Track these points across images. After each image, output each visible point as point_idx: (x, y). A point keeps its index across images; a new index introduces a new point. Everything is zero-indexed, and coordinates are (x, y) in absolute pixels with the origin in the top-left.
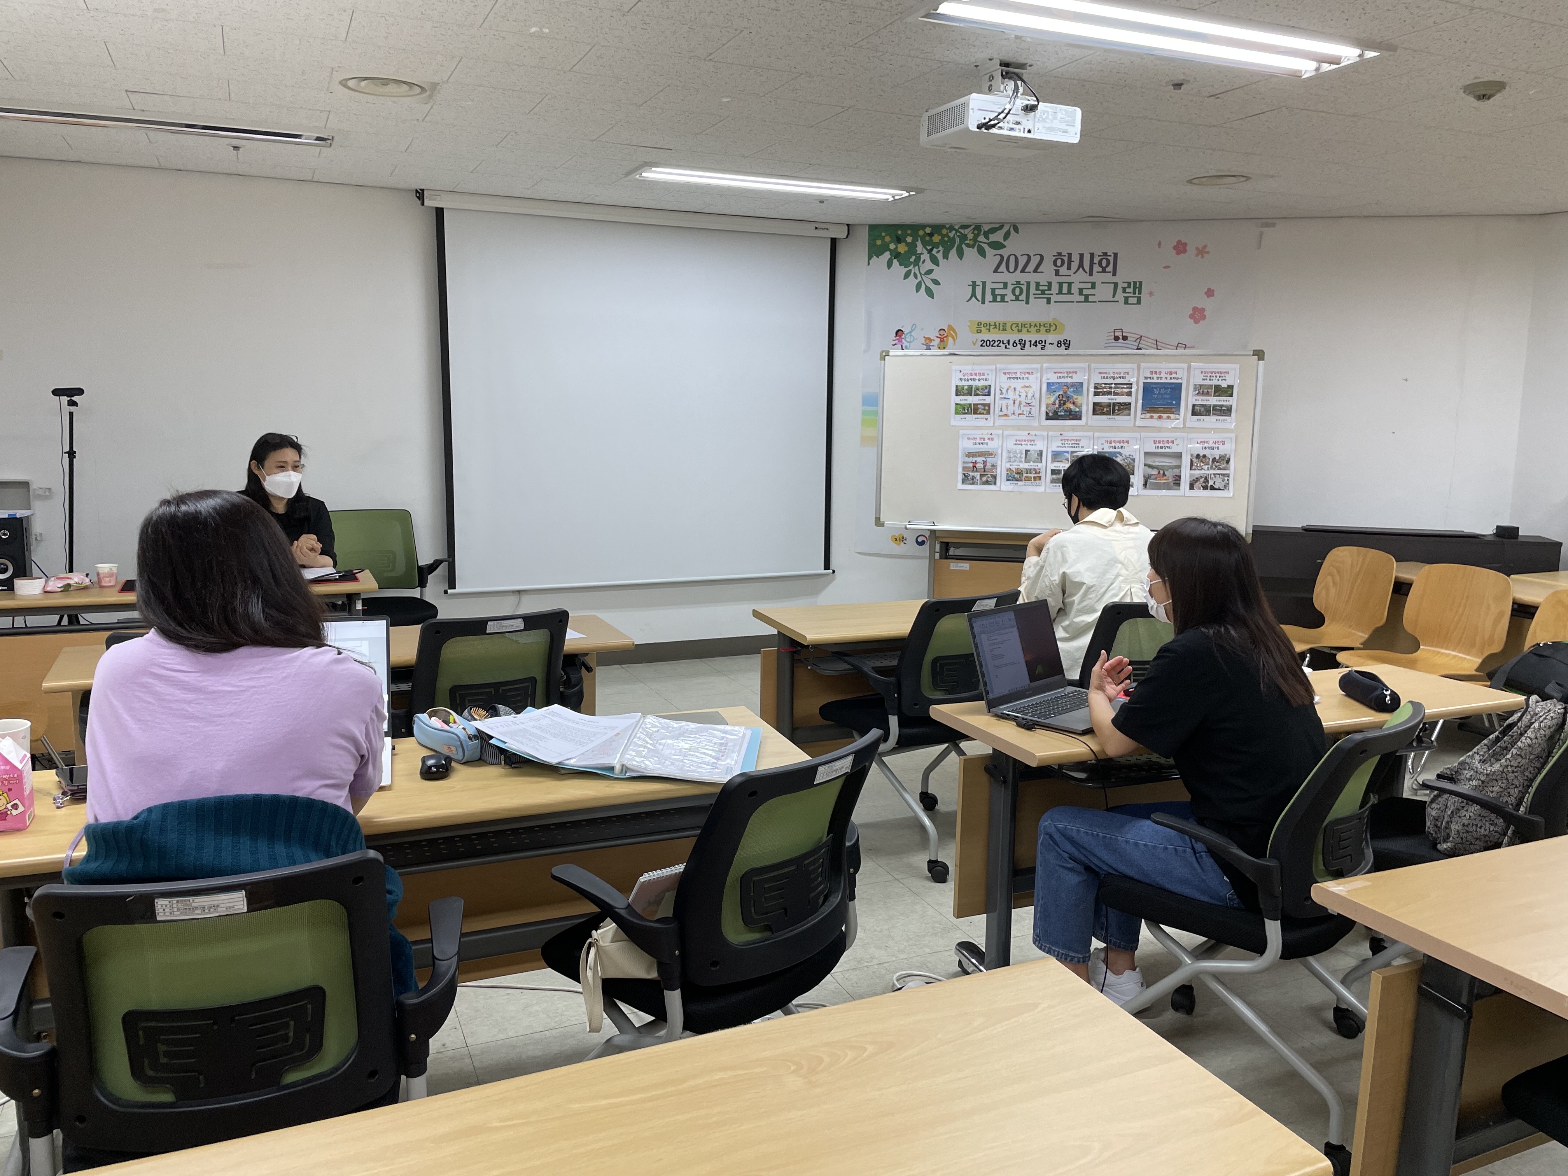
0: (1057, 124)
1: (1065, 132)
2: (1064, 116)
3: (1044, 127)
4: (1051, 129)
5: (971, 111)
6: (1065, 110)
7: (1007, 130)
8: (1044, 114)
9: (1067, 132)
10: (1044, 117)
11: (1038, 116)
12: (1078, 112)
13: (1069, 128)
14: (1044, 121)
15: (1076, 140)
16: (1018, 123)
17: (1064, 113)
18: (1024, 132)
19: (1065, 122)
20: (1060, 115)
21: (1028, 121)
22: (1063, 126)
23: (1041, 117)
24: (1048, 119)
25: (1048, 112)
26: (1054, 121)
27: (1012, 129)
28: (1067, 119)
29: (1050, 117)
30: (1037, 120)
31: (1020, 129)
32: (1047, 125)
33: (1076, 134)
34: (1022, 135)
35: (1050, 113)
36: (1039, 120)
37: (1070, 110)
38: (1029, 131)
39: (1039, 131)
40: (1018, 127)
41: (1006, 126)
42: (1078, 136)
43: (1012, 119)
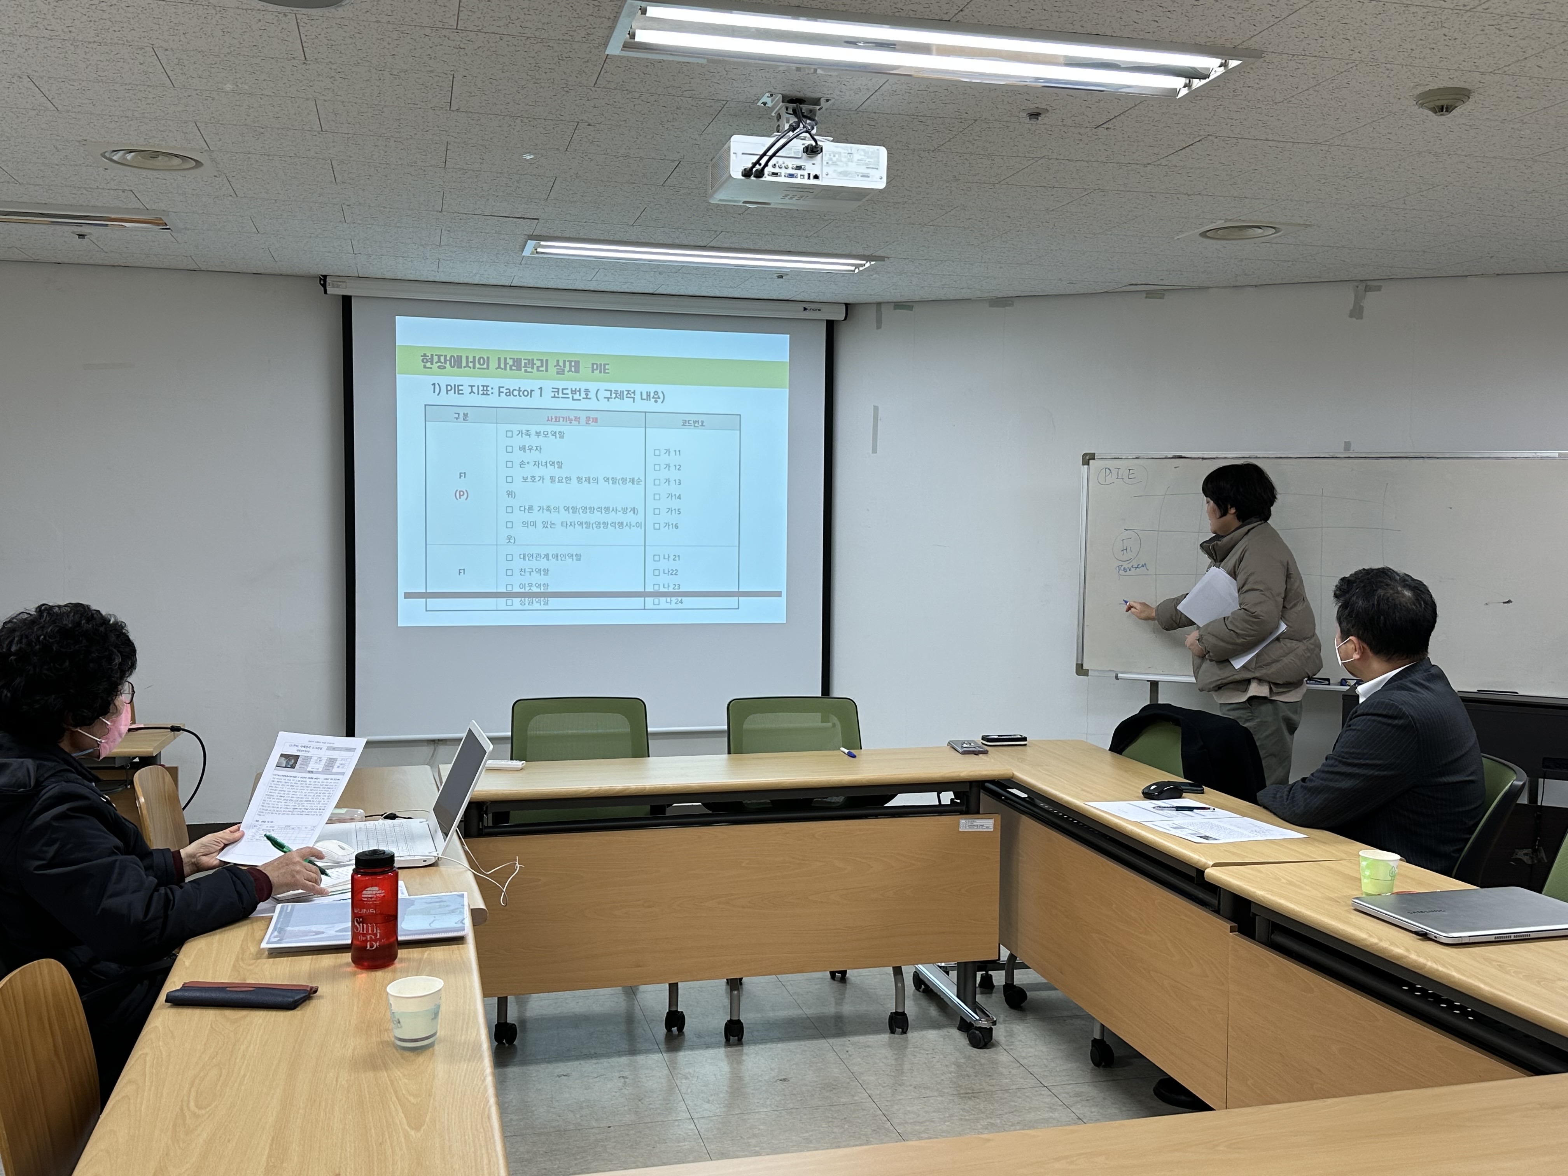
0: (852, 167)
1: (866, 176)
2: (863, 157)
3: (835, 171)
4: (845, 174)
5: (733, 156)
6: (864, 150)
7: (785, 176)
8: (834, 156)
9: (869, 177)
10: (834, 159)
11: (826, 158)
12: (883, 152)
13: (871, 172)
14: (834, 164)
15: (882, 185)
16: (799, 168)
17: (862, 153)
18: (809, 178)
19: (863, 164)
20: (856, 157)
21: (812, 166)
22: (863, 170)
23: (831, 159)
24: (841, 161)
25: (840, 153)
26: (850, 163)
27: (791, 176)
28: (868, 160)
29: (844, 160)
30: (825, 163)
31: (803, 176)
32: (840, 170)
33: (881, 178)
34: (806, 181)
35: (843, 155)
36: (827, 163)
37: (871, 150)
38: (816, 177)
39: (828, 176)
40: (799, 172)
41: (783, 171)
42: (885, 180)
43: (791, 163)
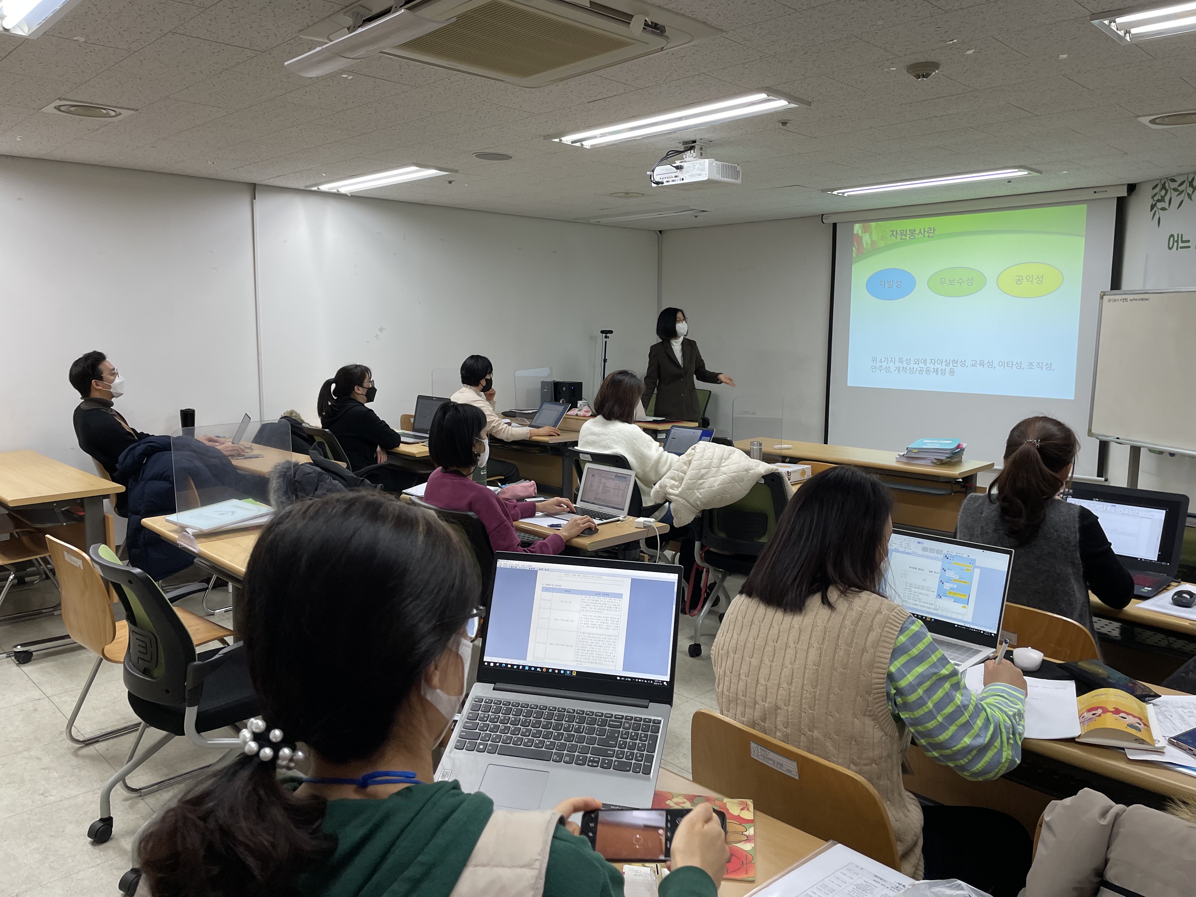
0: (696, 172)
1: (700, 175)
2: (699, 166)
3: (688, 175)
4: (692, 176)
6: (700, 163)
8: (687, 168)
11: (685, 170)
12: (707, 161)
13: (703, 173)
14: (689, 172)
15: (706, 177)
16: (676, 177)
18: (680, 180)
20: (697, 166)
21: (680, 175)
22: (699, 172)
23: (687, 170)
24: (690, 170)
25: (689, 166)
26: (695, 170)
27: (673, 181)
28: (701, 167)
29: (692, 169)
30: (684, 172)
31: (678, 180)
32: (690, 174)
33: (705, 174)
34: (679, 182)
35: (692, 166)
36: (686, 172)
37: (702, 162)
38: (683, 179)
39: (686, 178)
40: (676, 179)
41: (671, 180)
42: (707, 175)
43: (673, 175)
